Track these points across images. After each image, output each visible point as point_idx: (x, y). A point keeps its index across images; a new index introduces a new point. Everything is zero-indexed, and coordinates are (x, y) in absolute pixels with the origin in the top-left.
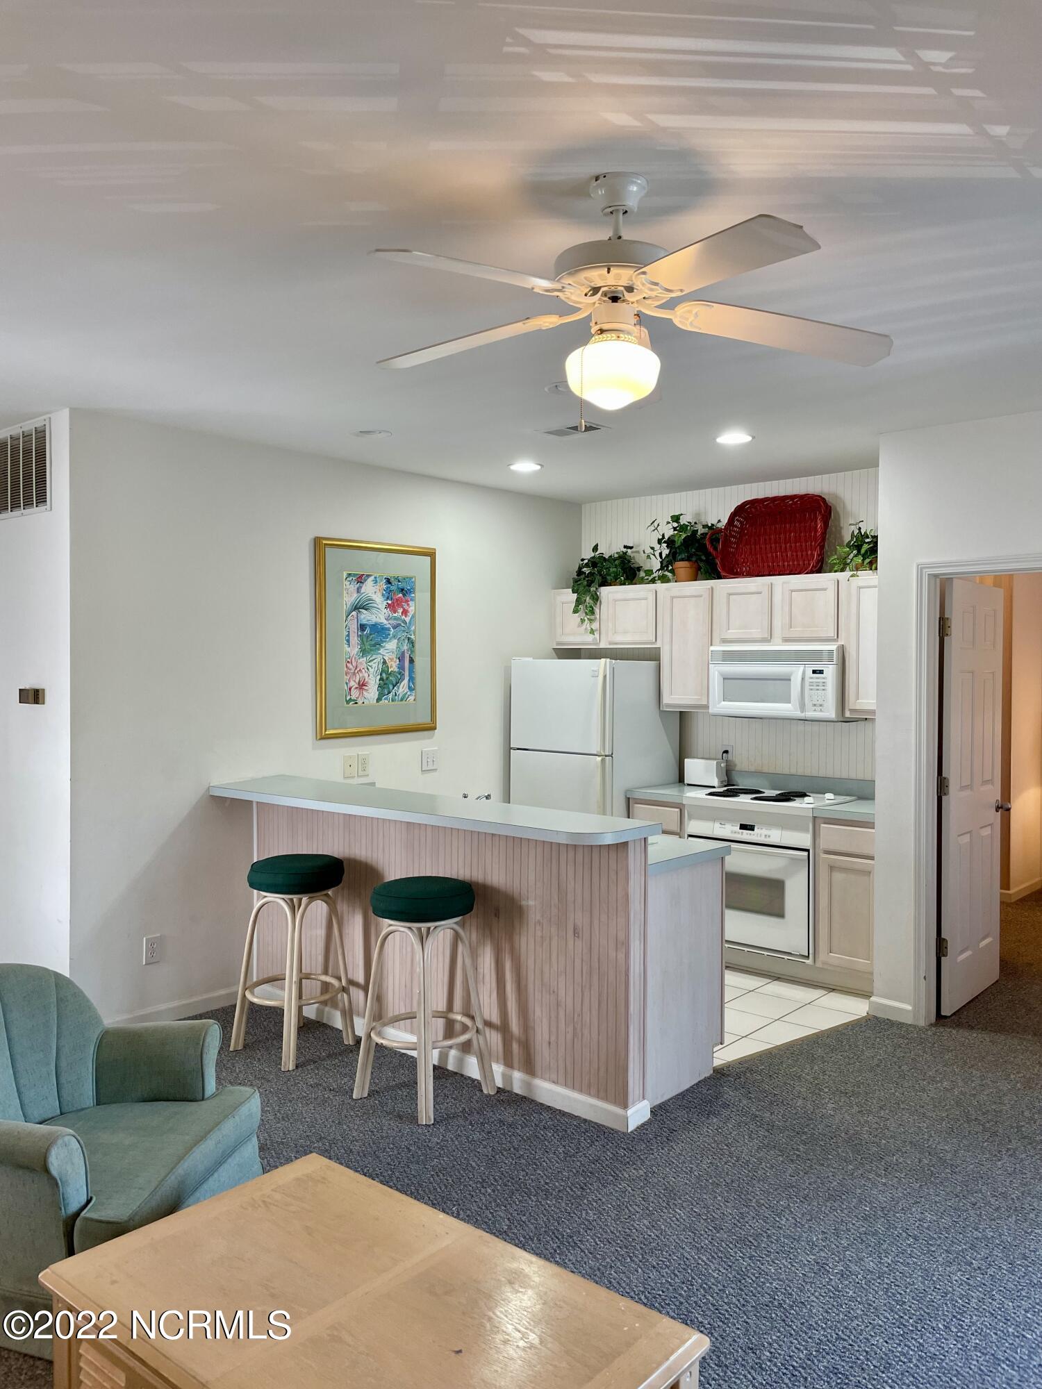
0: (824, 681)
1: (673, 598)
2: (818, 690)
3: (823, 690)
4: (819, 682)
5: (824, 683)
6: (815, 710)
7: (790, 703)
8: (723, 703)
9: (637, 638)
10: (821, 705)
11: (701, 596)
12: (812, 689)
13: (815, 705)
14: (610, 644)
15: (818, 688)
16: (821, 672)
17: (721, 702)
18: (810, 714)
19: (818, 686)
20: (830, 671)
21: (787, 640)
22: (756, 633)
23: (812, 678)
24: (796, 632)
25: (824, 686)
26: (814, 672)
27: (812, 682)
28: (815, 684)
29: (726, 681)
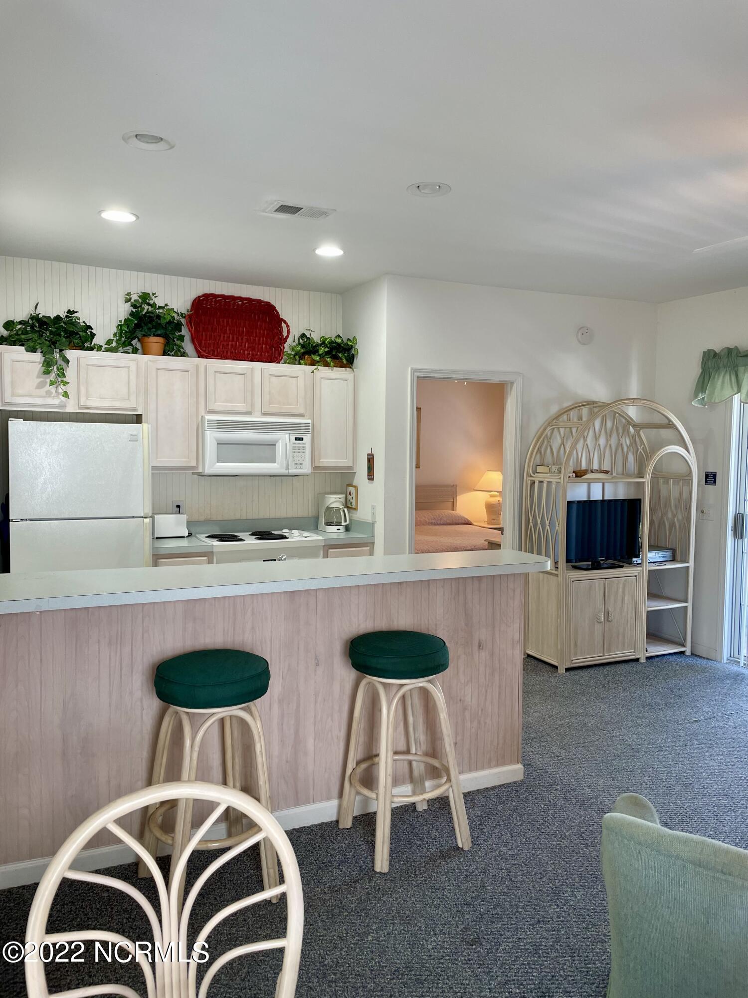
0: (303, 445)
1: (158, 369)
2: (299, 452)
3: (303, 452)
4: (300, 447)
5: (303, 447)
6: (296, 468)
7: (275, 463)
8: (218, 464)
9: (117, 404)
10: (301, 464)
11: (187, 371)
12: (294, 452)
13: (296, 464)
14: (80, 408)
15: (299, 451)
16: (302, 439)
17: (215, 464)
18: (293, 471)
19: (299, 449)
20: (307, 438)
21: (265, 414)
22: (241, 406)
23: (295, 444)
24: (274, 408)
25: (303, 449)
26: (296, 439)
27: (295, 447)
28: (297, 448)
29: (218, 445)
